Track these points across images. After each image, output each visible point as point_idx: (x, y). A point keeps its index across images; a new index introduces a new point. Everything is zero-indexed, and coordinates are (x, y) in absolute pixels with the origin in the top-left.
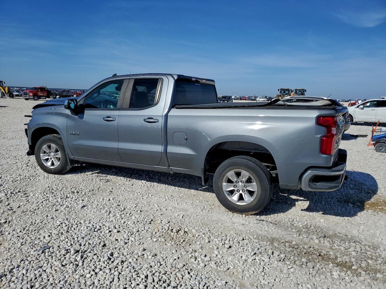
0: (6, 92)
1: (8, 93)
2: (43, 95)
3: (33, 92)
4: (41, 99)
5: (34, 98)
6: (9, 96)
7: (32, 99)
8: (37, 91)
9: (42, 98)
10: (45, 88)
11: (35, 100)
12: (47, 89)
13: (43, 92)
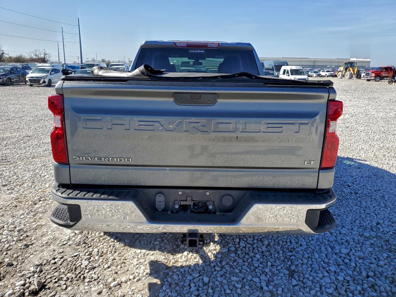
0: (354, 74)
1: (356, 74)
2: (388, 76)
3: (376, 72)
4: (384, 80)
5: (375, 79)
6: (356, 77)
7: (373, 80)
8: (382, 71)
9: (386, 79)
10: (393, 67)
11: (376, 81)
12: (394, 68)
13: (388, 72)
